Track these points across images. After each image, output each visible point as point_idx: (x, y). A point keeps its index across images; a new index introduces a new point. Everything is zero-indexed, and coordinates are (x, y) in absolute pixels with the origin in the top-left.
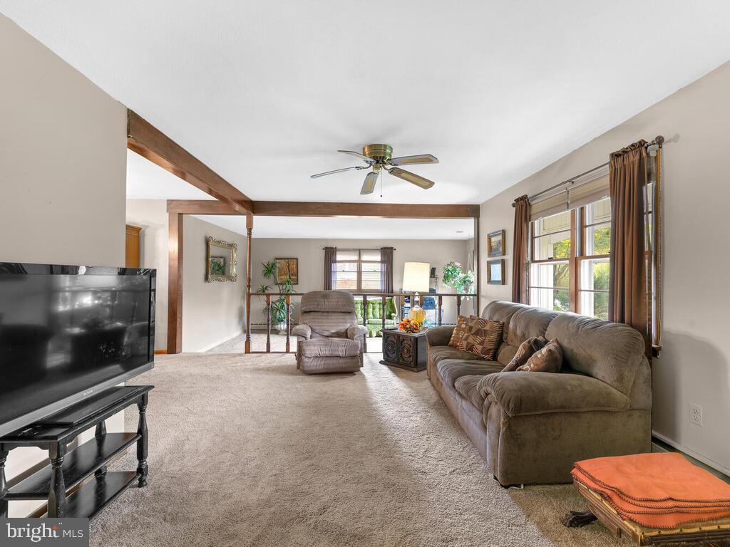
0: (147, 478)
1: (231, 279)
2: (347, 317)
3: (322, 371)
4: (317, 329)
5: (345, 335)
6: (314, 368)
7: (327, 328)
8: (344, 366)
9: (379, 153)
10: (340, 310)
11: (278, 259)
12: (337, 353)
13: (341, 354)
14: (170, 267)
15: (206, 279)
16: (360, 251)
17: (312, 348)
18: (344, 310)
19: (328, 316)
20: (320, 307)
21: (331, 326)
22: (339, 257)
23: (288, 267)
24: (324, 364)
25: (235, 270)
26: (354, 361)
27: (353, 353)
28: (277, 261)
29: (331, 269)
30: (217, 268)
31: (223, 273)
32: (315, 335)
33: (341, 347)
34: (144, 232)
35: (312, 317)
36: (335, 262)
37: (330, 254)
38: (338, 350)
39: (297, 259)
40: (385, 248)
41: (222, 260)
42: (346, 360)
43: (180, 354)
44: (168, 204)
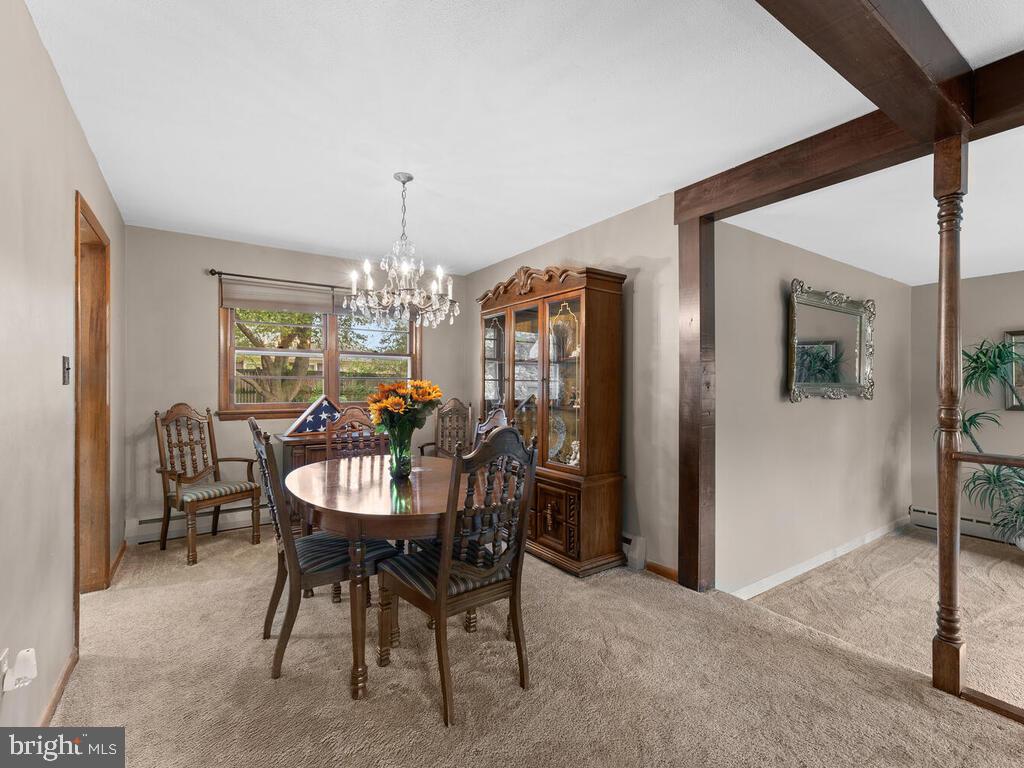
1: (857, 391)
11: (1016, 333)
14: (683, 363)
15: (786, 390)
25: (868, 370)
30: (818, 365)
31: (835, 378)
34: (632, 284)
41: (831, 348)
43: (710, 595)
44: (677, 203)
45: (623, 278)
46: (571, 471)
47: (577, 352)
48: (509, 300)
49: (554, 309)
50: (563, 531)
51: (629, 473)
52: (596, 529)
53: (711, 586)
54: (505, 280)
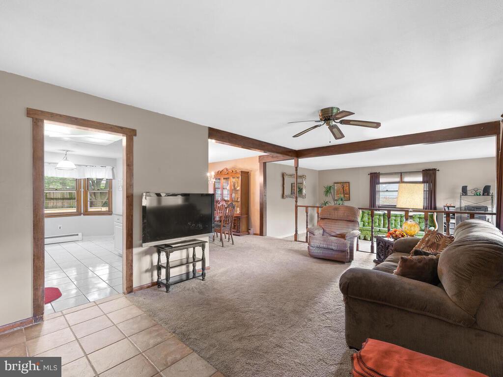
0: (206, 278)
2: (351, 224)
3: (321, 257)
4: (327, 230)
5: (343, 236)
6: (316, 254)
7: (334, 231)
8: (335, 256)
9: (328, 113)
10: (345, 219)
11: (336, 183)
12: (331, 247)
13: (333, 248)
14: (260, 191)
15: (283, 197)
16: (401, 174)
17: (315, 241)
18: (348, 220)
19: (335, 222)
20: (331, 216)
21: (337, 230)
22: (382, 180)
23: (343, 188)
24: (322, 253)
25: (304, 191)
26: (344, 254)
27: (342, 248)
28: (336, 184)
29: (375, 189)
32: (325, 234)
33: (334, 242)
34: (250, 173)
35: (324, 222)
36: (379, 183)
37: (375, 177)
38: (332, 245)
39: (349, 183)
40: (426, 170)
42: (337, 253)
43: (266, 237)
44: (259, 158)
45: (248, 172)
46: (238, 214)
47: (239, 188)
48: (222, 175)
49: (233, 178)
50: (236, 227)
51: (250, 214)
52: (243, 227)
53: (266, 235)
54: (221, 170)
